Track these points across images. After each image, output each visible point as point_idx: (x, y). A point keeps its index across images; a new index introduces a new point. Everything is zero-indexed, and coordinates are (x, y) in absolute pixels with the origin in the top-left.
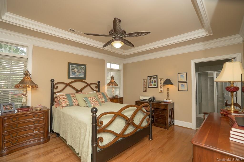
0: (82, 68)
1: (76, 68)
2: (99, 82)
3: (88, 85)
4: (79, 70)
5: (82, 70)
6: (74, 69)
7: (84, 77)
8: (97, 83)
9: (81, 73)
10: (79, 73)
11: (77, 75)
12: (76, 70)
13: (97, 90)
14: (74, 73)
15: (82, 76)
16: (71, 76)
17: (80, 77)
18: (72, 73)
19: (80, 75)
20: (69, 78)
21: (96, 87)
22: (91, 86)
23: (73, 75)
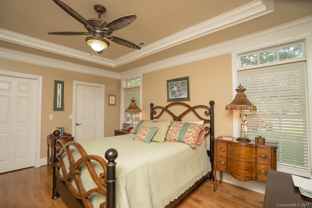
0: (184, 84)
1: (175, 85)
2: (212, 103)
3: (192, 109)
4: (179, 88)
5: (183, 86)
6: (173, 87)
7: (187, 97)
8: (209, 106)
9: (183, 91)
10: (180, 92)
11: (178, 96)
12: (175, 88)
13: (208, 118)
14: (174, 93)
15: (185, 96)
16: (171, 97)
17: (181, 97)
18: (171, 94)
19: (182, 94)
20: (169, 100)
21: (206, 113)
22: (197, 110)
23: (173, 96)
